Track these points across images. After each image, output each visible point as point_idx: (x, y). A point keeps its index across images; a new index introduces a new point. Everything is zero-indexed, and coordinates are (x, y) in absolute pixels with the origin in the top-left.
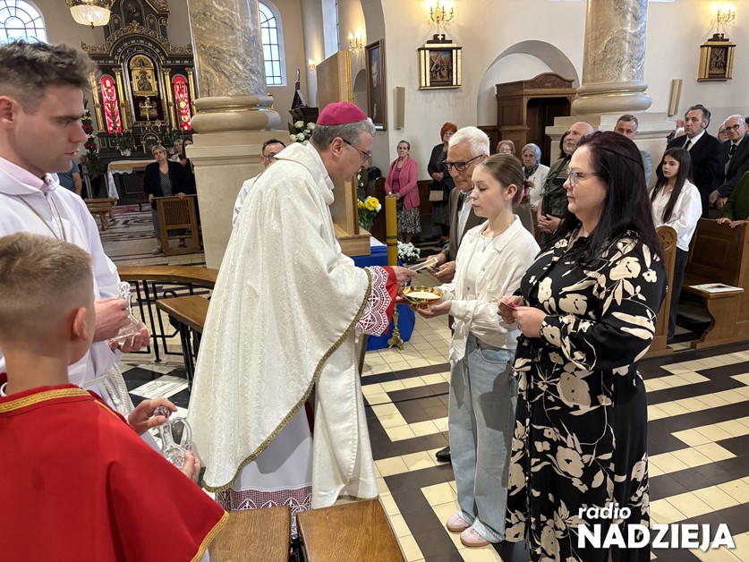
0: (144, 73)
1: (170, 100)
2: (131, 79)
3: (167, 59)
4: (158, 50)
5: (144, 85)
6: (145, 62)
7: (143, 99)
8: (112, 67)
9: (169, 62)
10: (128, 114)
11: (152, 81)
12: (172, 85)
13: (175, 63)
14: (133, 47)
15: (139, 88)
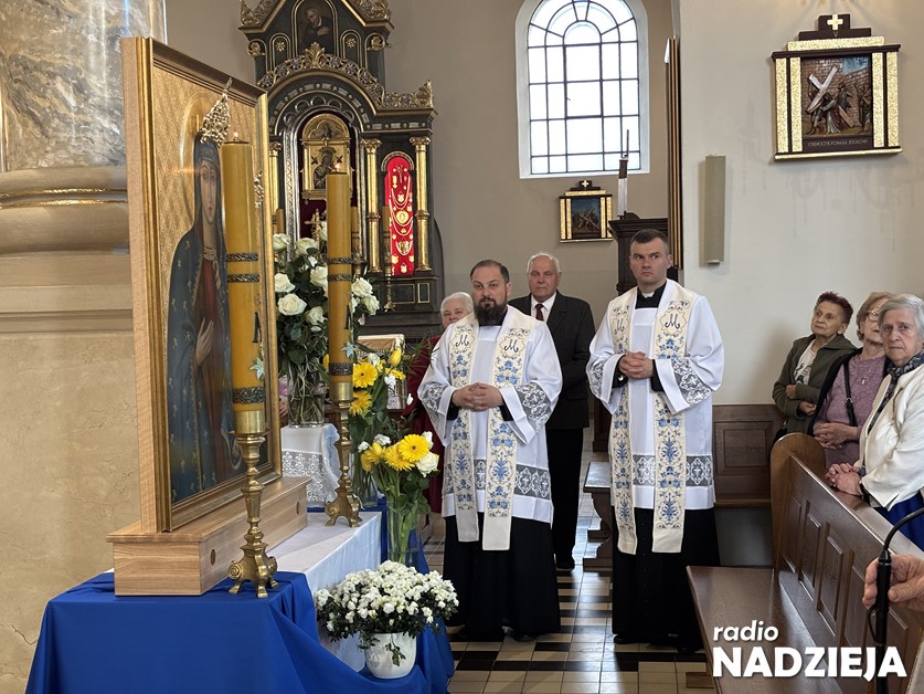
0: (328, 154)
1: (373, 207)
2: (301, 166)
3: (374, 119)
4: (358, 104)
6: (334, 129)
9: (378, 127)
12: (381, 176)
13: (390, 128)
14: (308, 97)
15: (315, 182)
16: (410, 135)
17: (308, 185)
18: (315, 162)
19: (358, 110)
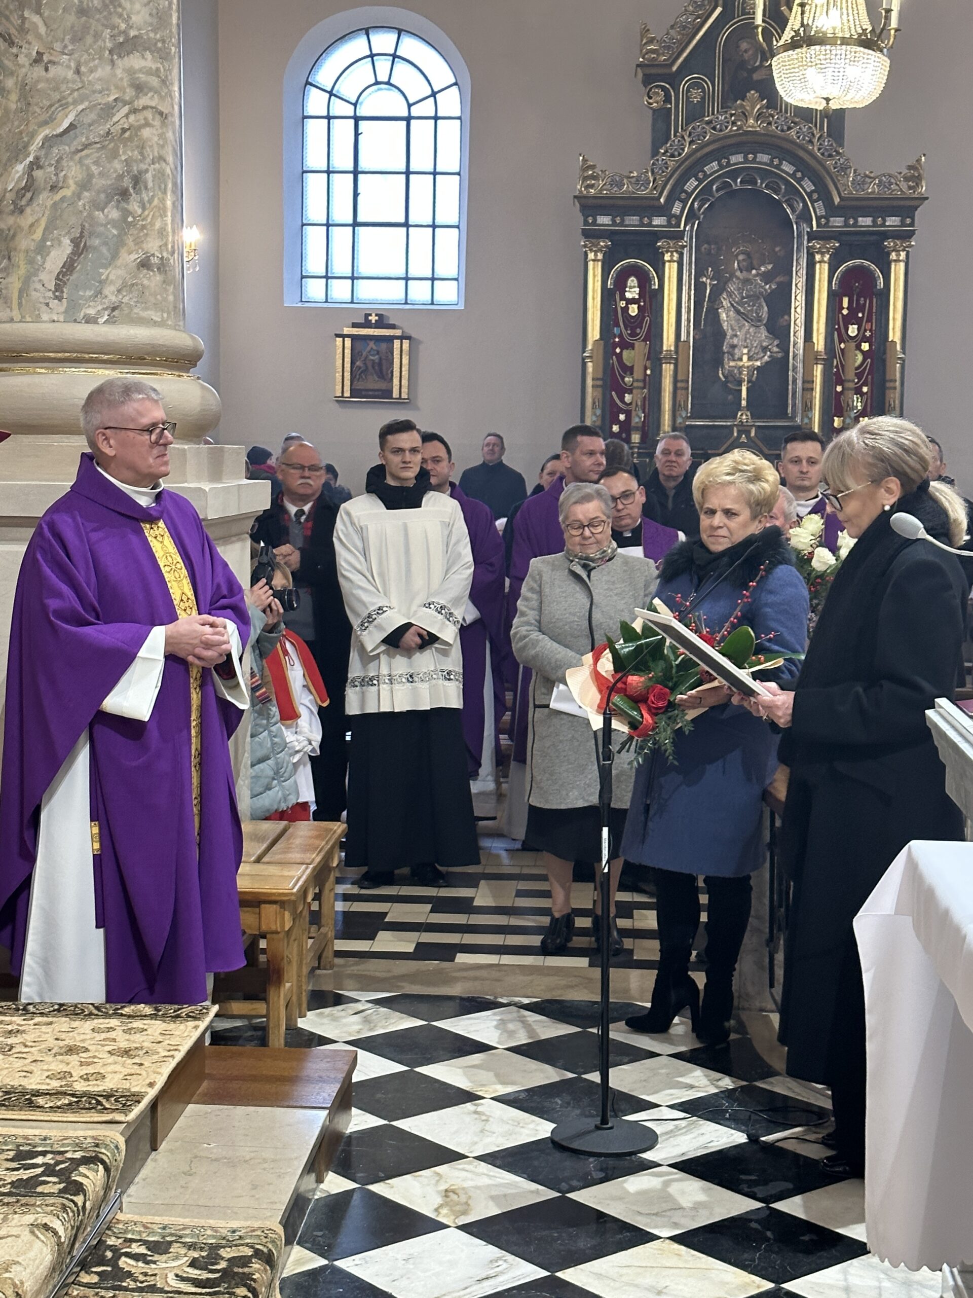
1: (819, 343)
3: (832, 210)
4: (809, 186)
8: (657, 235)
9: (837, 222)
10: (680, 385)
12: (833, 297)
13: (855, 224)
14: (734, 174)
16: (885, 235)
19: (810, 195)
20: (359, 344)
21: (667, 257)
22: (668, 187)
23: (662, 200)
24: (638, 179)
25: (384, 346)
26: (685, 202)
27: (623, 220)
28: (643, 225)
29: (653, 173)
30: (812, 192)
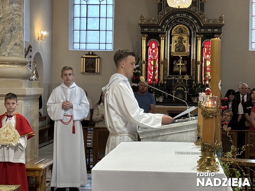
0: (181, 39)
1: (199, 59)
2: (171, 43)
3: (201, 27)
4: (195, 21)
5: (180, 48)
6: (183, 30)
7: (178, 58)
8: (159, 33)
9: (203, 30)
10: (165, 69)
11: (186, 45)
12: (202, 48)
13: (207, 31)
14: (177, 19)
15: (175, 50)
16: (214, 34)
17: (173, 50)
18: (176, 42)
19: (196, 24)
20: (87, 59)
21: (161, 38)
22: (161, 22)
23: (160, 25)
24: (154, 20)
25: (93, 60)
26: (165, 25)
27: (150, 30)
28: (155, 31)
29: (158, 19)
30: (196, 23)
